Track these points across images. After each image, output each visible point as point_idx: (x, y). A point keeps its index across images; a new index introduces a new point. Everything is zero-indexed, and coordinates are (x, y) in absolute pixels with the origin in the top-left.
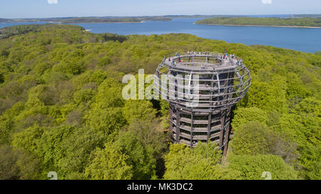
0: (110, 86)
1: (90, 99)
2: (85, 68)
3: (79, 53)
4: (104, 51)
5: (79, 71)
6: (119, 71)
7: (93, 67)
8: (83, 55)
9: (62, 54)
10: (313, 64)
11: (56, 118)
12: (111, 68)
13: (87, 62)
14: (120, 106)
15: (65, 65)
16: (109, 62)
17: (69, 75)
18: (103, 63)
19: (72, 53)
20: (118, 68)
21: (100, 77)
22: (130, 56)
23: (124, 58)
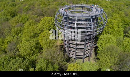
0: (30, 25)
1: (21, 32)
2: (17, 13)
3: (13, 4)
4: (26, 3)
5: (14, 15)
6: (35, 14)
7: (21, 12)
8: (15, 5)
9: (5, 5)
10: (127, 5)
11: (2, 45)
12: (30, 12)
13: (17, 10)
14: (37, 37)
15: (6, 12)
16: (29, 9)
17: (9, 17)
18: (26, 10)
19: (10, 4)
20: (34, 13)
21: (25, 19)
22: (39, 5)
23: (36, 6)
